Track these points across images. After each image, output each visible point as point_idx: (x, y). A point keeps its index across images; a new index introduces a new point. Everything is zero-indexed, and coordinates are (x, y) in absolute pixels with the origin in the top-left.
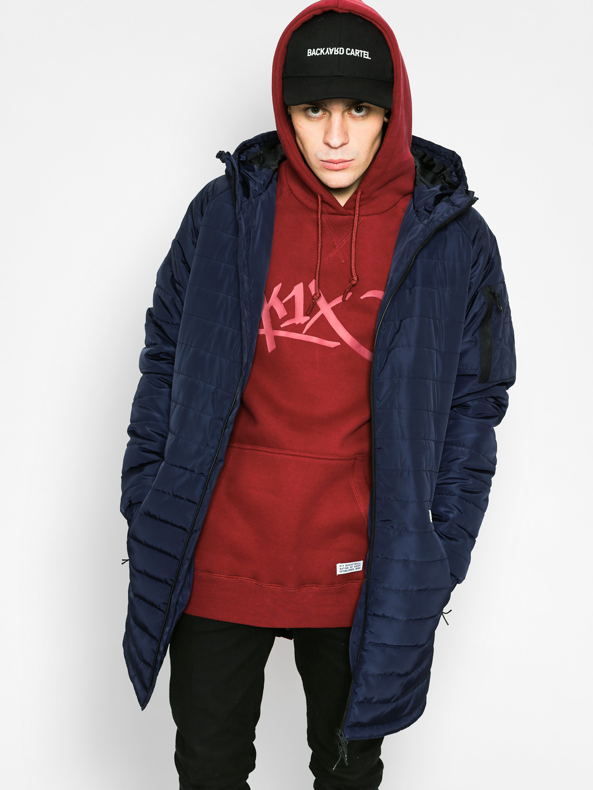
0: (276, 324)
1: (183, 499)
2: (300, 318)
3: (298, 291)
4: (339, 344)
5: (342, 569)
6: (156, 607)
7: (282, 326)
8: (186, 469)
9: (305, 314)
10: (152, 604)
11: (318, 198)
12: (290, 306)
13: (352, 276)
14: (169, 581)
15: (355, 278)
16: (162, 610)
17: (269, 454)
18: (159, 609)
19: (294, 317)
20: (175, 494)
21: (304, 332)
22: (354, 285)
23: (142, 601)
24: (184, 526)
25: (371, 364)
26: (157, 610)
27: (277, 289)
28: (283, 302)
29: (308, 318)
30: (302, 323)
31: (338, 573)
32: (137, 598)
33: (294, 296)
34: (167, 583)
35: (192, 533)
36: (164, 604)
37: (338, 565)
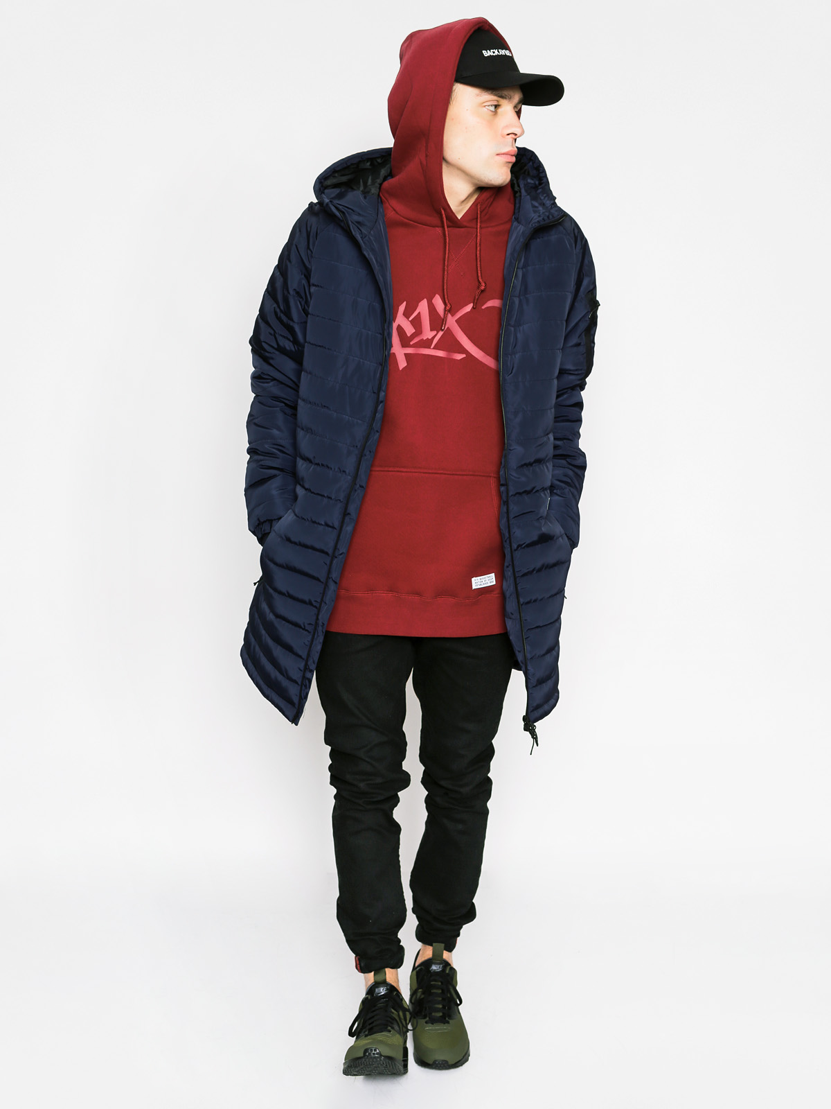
0: (405, 342)
1: (322, 525)
2: (428, 334)
3: (423, 307)
4: (464, 356)
5: (479, 582)
6: (300, 627)
7: (411, 343)
8: (324, 496)
9: (432, 330)
10: (296, 625)
11: (441, 215)
12: (417, 323)
13: (479, 282)
14: (314, 603)
15: (483, 284)
16: (306, 630)
17: (403, 474)
18: (304, 629)
19: (421, 333)
20: (313, 520)
21: (432, 347)
22: (482, 291)
23: (284, 622)
24: (326, 550)
25: (497, 373)
26: (301, 630)
27: (402, 308)
28: (410, 319)
29: (434, 333)
30: (430, 338)
31: (474, 587)
32: (278, 620)
33: (419, 313)
34: (310, 603)
35: (334, 557)
36: (310, 624)
37: (473, 579)
